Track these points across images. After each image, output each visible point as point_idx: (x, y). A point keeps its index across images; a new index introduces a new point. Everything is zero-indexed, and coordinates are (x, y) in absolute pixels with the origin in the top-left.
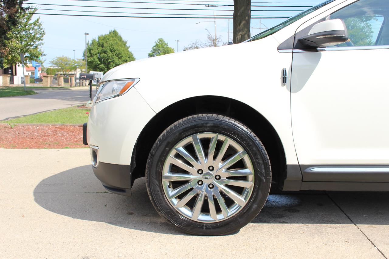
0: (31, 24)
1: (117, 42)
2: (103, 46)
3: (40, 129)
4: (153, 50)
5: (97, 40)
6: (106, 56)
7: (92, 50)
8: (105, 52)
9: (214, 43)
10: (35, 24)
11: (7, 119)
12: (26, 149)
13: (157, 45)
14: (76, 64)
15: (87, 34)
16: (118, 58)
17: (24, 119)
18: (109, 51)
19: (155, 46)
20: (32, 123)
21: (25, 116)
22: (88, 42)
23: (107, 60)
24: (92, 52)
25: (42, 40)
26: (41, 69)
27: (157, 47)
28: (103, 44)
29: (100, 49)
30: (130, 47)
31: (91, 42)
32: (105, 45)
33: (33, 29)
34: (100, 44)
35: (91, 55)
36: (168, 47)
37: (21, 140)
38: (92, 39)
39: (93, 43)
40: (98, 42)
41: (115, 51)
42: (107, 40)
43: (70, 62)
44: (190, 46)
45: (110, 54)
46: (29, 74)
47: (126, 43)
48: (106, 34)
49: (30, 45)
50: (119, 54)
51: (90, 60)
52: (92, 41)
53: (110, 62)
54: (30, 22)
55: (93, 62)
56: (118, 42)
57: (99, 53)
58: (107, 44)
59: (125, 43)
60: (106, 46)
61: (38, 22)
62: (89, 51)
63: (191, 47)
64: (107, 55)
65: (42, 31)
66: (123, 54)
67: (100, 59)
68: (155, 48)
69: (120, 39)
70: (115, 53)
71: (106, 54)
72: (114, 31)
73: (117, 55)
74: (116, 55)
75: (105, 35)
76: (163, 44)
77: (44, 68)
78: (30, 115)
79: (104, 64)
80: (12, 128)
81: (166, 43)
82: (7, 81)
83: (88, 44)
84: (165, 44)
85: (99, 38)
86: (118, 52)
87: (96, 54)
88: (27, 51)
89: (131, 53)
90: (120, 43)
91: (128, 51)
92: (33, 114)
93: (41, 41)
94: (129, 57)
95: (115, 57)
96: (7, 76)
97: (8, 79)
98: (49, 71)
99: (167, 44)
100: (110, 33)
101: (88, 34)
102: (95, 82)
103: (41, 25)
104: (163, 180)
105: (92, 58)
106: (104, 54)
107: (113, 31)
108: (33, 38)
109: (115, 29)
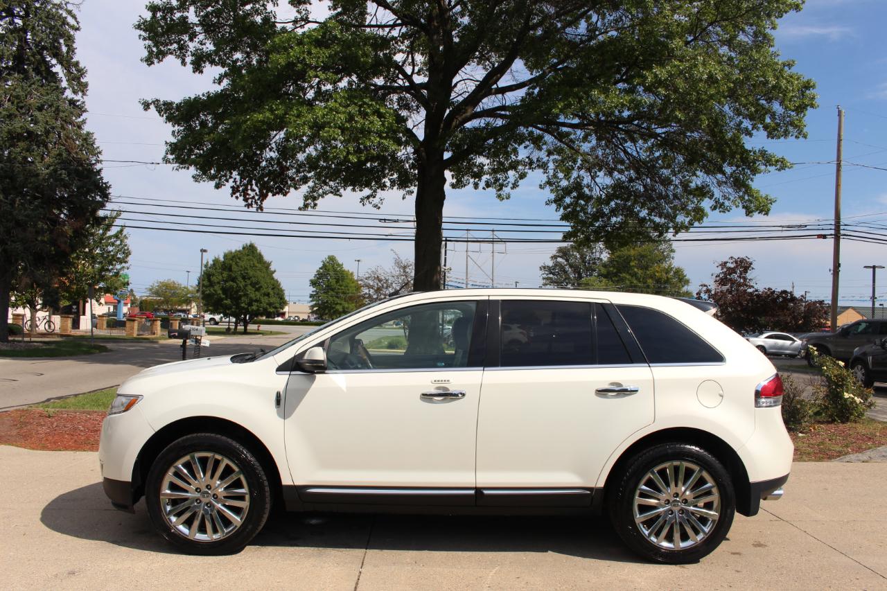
0: (110, 237)
1: (254, 264)
2: (230, 269)
3: (91, 419)
4: (318, 274)
5: (222, 259)
6: (235, 285)
7: (213, 275)
8: (234, 280)
9: (404, 272)
10: (116, 236)
11: (48, 400)
12: (60, 450)
13: (324, 266)
14: (189, 295)
15: (203, 251)
16: (254, 289)
17: (72, 400)
18: (240, 279)
19: (320, 268)
20: (83, 408)
21: (76, 395)
22: (208, 262)
23: (237, 292)
24: (214, 279)
25: (126, 262)
26: (131, 300)
27: (326, 269)
28: (231, 266)
29: (225, 274)
30: (275, 271)
31: (211, 262)
32: (234, 268)
33: (113, 244)
34: (226, 267)
35: (211, 284)
36: (344, 271)
37: (56, 438)
38: (214, 258)
39: (214, 264)
40: (223, 262)
41: (249, 279)
42: (238, 260)
43: (180, 291)
44: (367, 276)
45: (242, 284)
46: (109, 308)
47: (269, 264)
48: (238, 249)
49: (108, 270)
50: (257, 283)
51: (208, 292)
52: (213, 261)
53: (241, 296)
54: (109, 234)
55: (213, 295)
56: (256, 263)
57: (223, 280)
58: (237, 266)
59: (267, 265)
60: (235, 270)
61: (122, 234)
62: (208, 277)
63: (369, 277)
64: (237, 284)
65: (126, 248)
66: (263, 283)
67: (224, 290)
68: (321, 271)
69: (260, 257)
70: (249, 282)
71: (236, 282)
72: (250, 246)
73: (253, 285)
74: (250, 284)
75: (236, 251)
76: (335, 266)
77: (135, 299)
78: (84, 394)
79: (230, 299)
80: (49, 417)
81: (341, 263)
82: (67, 325)
83: (206, 266)
84: (339, 265)
85: (225, 256)
86: (254, 280)
87: (219, 283)
88: (102, 278)
89: (278, 282)
90: (259, 266)
91: (273, 279)
92: (90, 392)
93: (123, 264)
94: (273, 289)
95: (250, 287)
96: (68, 317)
97: (69, 322)
98: (144, 305)
99: (342, 265)
100: (244, 248)
101: (205, 251)
102: (192, 341)
103: (127, 238)
104: (161, 497)
105: (212, 289)
106: (231, 283)
107: (248, 244)
108: (113, 260)
109: (253, 242)
